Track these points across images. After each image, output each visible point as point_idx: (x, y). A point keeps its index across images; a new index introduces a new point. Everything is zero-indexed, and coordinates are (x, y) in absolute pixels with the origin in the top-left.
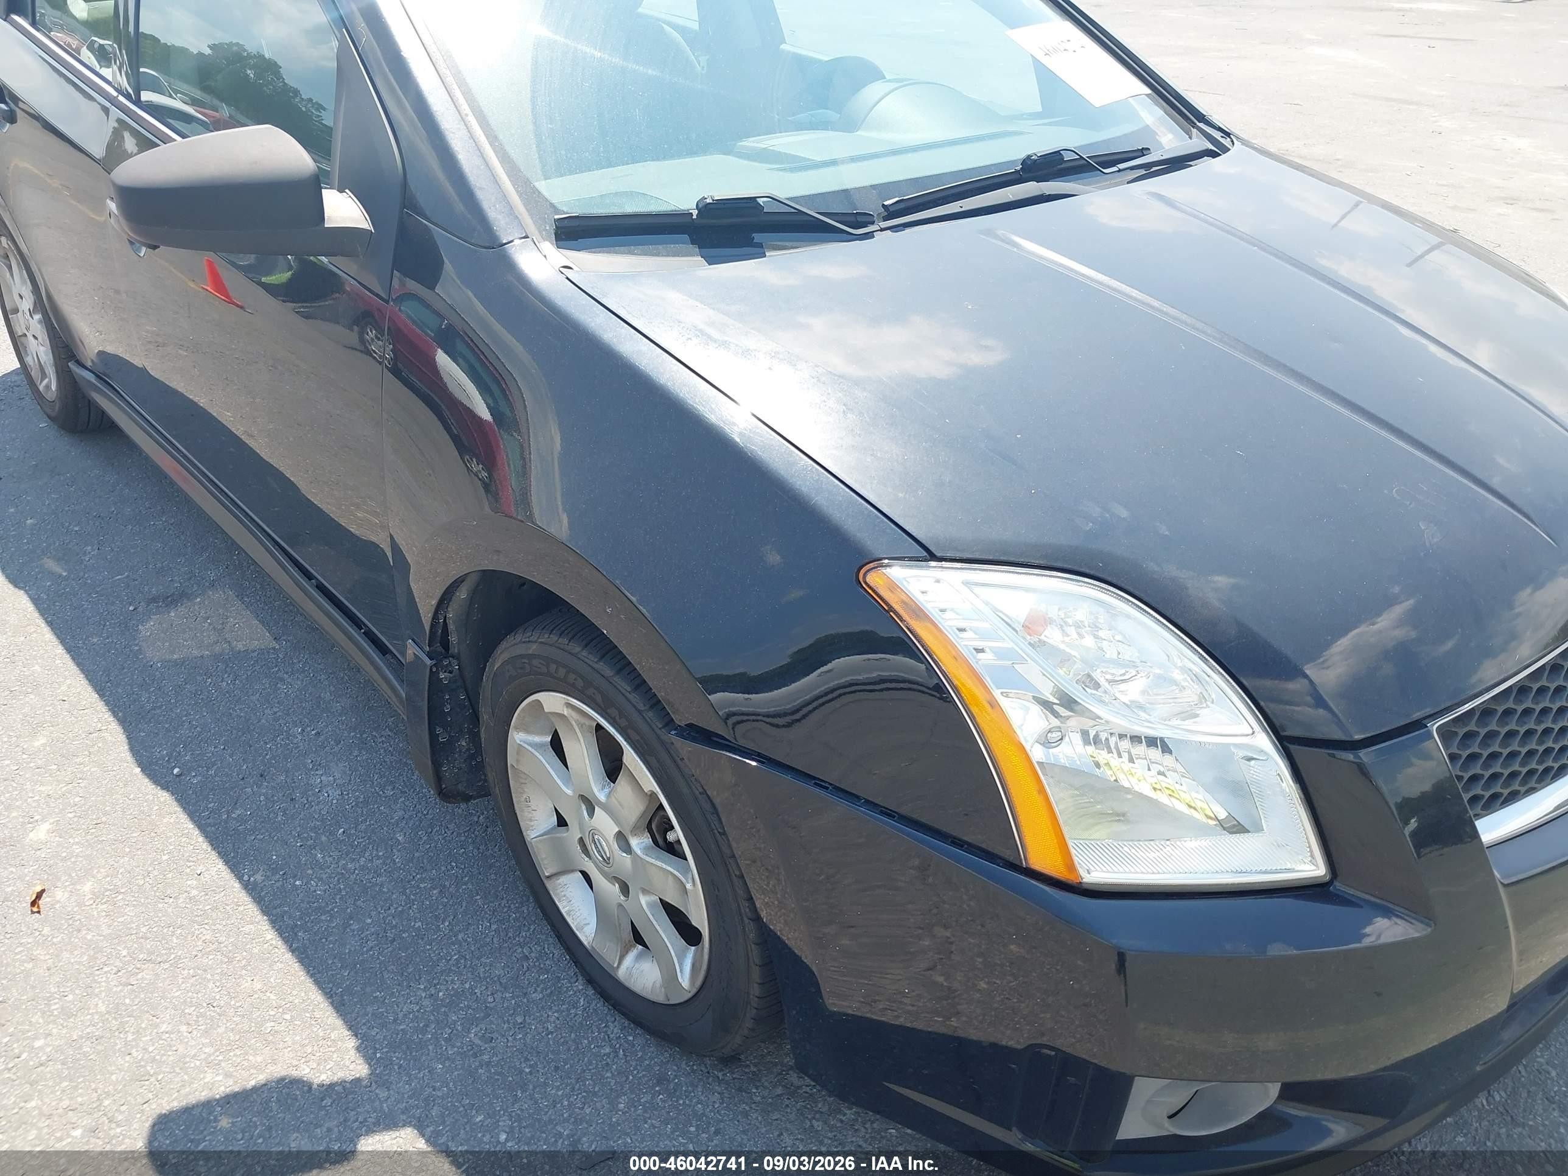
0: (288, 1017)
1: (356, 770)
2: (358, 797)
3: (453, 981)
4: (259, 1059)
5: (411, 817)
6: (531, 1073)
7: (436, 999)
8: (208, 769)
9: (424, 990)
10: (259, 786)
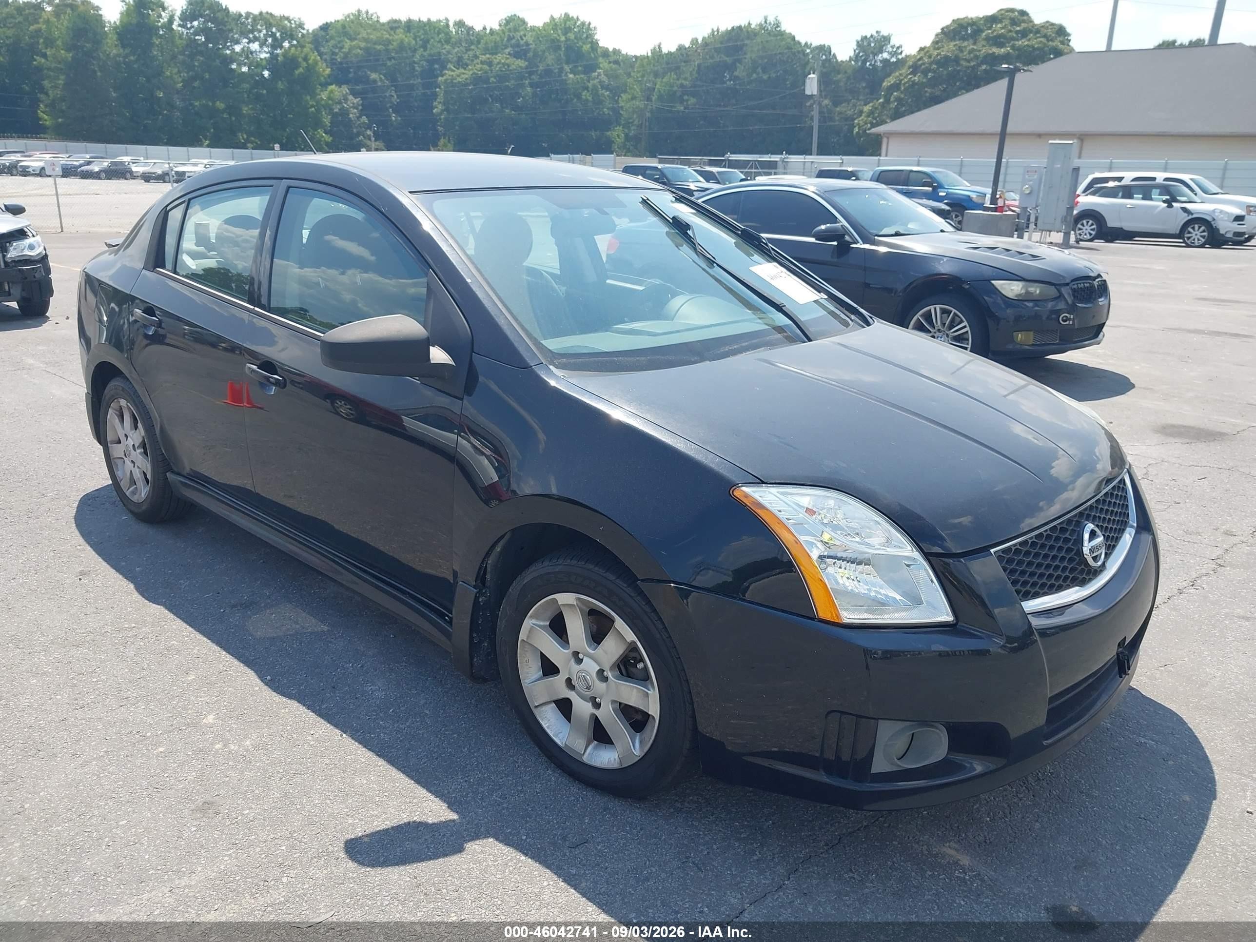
0: (386, 794)
1: (391, 682)
2: (396, 695)
3: (477, 774)
4: (376, 812)
5: (431, 703)
6: (532, 810)
7: (470, 782)
8: (300, 687)
9: (462, 778)
10: (335, 693)
